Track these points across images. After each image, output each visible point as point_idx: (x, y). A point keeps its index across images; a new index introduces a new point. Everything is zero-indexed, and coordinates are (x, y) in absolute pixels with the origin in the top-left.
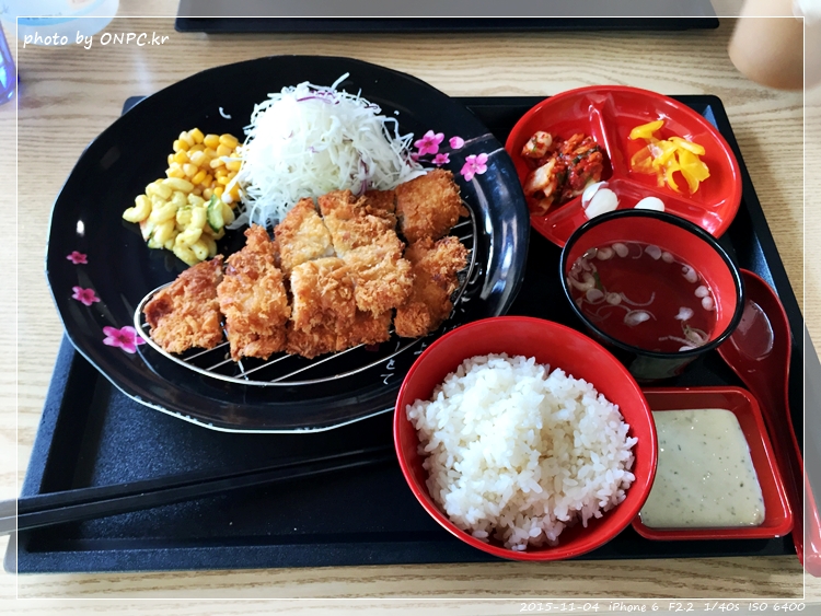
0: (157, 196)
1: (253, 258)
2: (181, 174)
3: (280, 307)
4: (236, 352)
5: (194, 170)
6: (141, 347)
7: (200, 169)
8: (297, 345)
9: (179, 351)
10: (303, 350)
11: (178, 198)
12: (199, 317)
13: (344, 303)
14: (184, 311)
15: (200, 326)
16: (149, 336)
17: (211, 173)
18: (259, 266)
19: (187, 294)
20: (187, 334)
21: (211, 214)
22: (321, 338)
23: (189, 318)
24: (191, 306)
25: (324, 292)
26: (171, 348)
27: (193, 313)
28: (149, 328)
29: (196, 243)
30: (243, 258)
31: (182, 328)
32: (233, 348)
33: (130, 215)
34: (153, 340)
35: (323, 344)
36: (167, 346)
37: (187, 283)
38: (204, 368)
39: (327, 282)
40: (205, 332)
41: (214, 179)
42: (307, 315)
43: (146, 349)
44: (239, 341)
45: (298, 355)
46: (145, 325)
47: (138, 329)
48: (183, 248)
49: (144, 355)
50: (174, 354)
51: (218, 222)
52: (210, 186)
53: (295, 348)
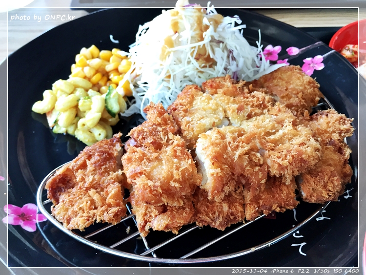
0: (62, 91)
1: (155, 130)
2: (82, 74)
3: (191, 175)
4: (144, 227)
5: (93, 72)
6: (43, 224)
7: (97, 72)
8: (207, 215)
9: (81, 228)
10: (214, 220)
11: (79, 92)
12: (102, 190)
13: (257, 168)
14: (86, 185)
15: (104, 199)
16: (50, 212)
17: (106, 75)
18: (162, 137)
19: (90, 168)
20: (91, 209)
21: (108, 101)
22: (230, 208)
23: (92, 192)
24: (94, 180)
25: (236, 157)
26: (72, 225)
27: (96, 186)
28: (51, 204)
29: (96, 126)
30: (146, 129)
31: (84, 203)
32: (139, 222)
33: (38, 107)
34: (54, 217)
35: (232, 214)
36: (68, 223)
37: (89, 157)
38: (107, 245)
39: (237, 146)
40: (110, 206)
41: (109, 80)
42: (222, 183)
43: (48, 226)
44: (146, 214)
45: (209, 226)
46: (46, 202)
47: (40, 207)
48: (84, 131)
49: (44, 232)
50: (76, 231)
51: (115, 108)
52: (105, 85)
53: (205, 219)
